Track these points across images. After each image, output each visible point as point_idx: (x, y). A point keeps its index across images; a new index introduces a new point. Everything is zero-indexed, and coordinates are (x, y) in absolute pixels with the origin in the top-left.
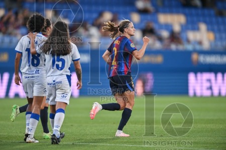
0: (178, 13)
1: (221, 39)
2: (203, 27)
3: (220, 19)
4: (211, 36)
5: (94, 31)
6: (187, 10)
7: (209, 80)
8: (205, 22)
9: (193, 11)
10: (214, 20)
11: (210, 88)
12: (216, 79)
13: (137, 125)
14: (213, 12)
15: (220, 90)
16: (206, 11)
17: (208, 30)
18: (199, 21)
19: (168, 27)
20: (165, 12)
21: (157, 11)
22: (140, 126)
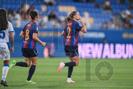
0: (71, 5)
1: (98, 22)
2: (87, 14)
3: (97, 10)
4: (92, 20)
5: (18, 16)
6: (77, 4)
7: (90, 48)
8: (88, 11)
9: (81, 4)
10: (93, 10)
11: (91, 53)
12: (94, 47)
13: (44, 76)
14: (93, 5)
15: (97, 54)
16: (89, 5)
17: (91, 16)
18: (84, 11)
19: (64, 14)
20: (62, 5)
21: (58, 4)
22: (47, 77)
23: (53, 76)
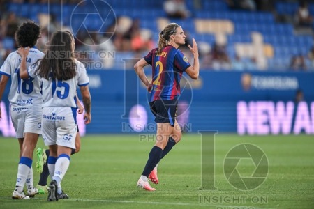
0: (222, 18)
1: (283, 54)
2: (257, 38)
3: (281, 28)
4: (269, 50)
6: (235, 15)
7: (266, 113)
8: (260, 31)
9: (244, 16)
10: (273, 28)
11: (268, 123)
12: (276, 110)
13: (165, 175)
14: (271, 17)
15: (281, 125)
16: (262, 16)
17: (265, 42)
18: (252, 30)
19: (209, 38)
20: (204, 18)
21: (194, 16)
22: (170, 176)
23: (184, 174)
